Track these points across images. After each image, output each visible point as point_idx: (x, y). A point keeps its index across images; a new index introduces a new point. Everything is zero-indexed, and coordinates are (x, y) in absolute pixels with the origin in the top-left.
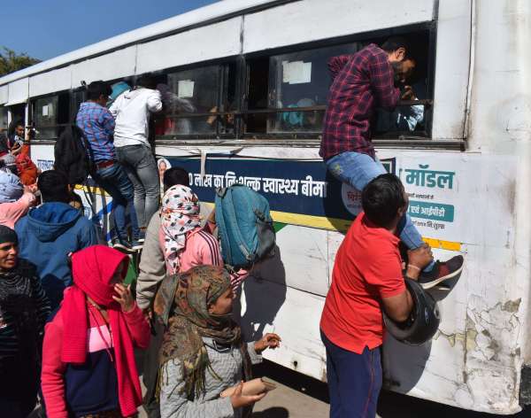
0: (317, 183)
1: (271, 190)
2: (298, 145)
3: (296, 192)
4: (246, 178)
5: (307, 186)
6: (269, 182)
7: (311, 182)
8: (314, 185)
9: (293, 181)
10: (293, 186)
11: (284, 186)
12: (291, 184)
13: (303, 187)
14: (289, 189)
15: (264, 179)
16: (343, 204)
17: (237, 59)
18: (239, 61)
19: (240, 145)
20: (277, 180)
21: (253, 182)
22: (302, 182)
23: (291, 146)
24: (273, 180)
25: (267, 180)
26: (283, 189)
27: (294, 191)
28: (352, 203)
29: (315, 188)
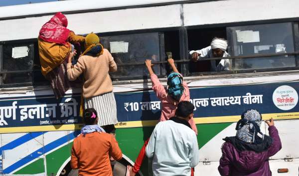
0: (255, 96)
1: (218, 104)
2: (239, 77)
3: (239, 103)
4: (194, 100)
5: (247, 99)
6: (216, 100)
7: (250, 96)
8: (252, 98)
9: (236, 97)
10: (237, 100)
11: (228, 101)
12: (235, 99)
13: (244, 100)
14: (234, 102)
15: (211, 99)
16: (275, 105)
17: (180, 30)
18: (181, 30)
19: (188, 80)
20: (223, 98)
21: (202, 102)
22: (243, 97)
23: (233, 77)
24: (220, 98)
25: (214, 99)
26: (229, 103)
27: (237, 103)
28: (281, 104)
29: (253, 99)
